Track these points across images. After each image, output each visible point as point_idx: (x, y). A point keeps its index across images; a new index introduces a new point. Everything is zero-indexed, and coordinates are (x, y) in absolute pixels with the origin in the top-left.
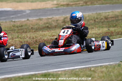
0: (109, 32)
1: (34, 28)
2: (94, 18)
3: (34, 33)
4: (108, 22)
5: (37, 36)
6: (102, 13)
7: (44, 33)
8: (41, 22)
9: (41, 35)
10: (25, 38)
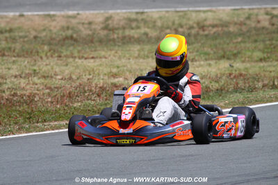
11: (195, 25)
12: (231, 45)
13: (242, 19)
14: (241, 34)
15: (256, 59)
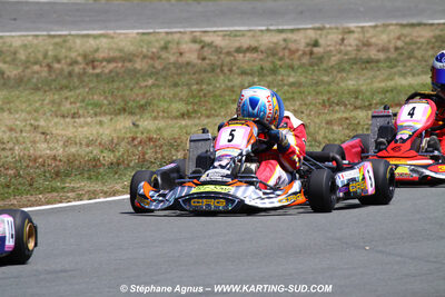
11: (80, 59)
12: (136, 91)
13: (154, 50)
14: (153, 73)
15: (175, 113)
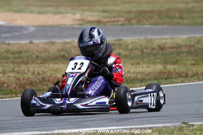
0: (165, 71)
1: (41, 57)
2: (141, 46)
3: (41, 65)
4: (163, 54)
5: (45, 70)
6: (156, 39)
7: (57, 66)
8: (53, 47)
9: (51, 70)
10: (25, 73)
